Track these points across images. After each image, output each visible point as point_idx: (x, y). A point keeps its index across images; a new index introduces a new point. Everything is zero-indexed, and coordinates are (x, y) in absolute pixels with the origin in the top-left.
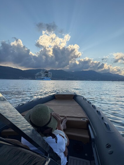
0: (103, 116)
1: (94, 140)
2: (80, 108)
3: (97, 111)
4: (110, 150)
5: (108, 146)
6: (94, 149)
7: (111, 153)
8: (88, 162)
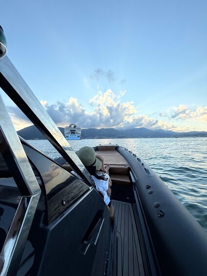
0: (142, 162)
1: (134, 184)
2: (121, 157)
3: (138, 159)
4: (149, 190)
5: (148, 187)
6: (135, 192)
7: (151, 193)
8: (130, 205)
